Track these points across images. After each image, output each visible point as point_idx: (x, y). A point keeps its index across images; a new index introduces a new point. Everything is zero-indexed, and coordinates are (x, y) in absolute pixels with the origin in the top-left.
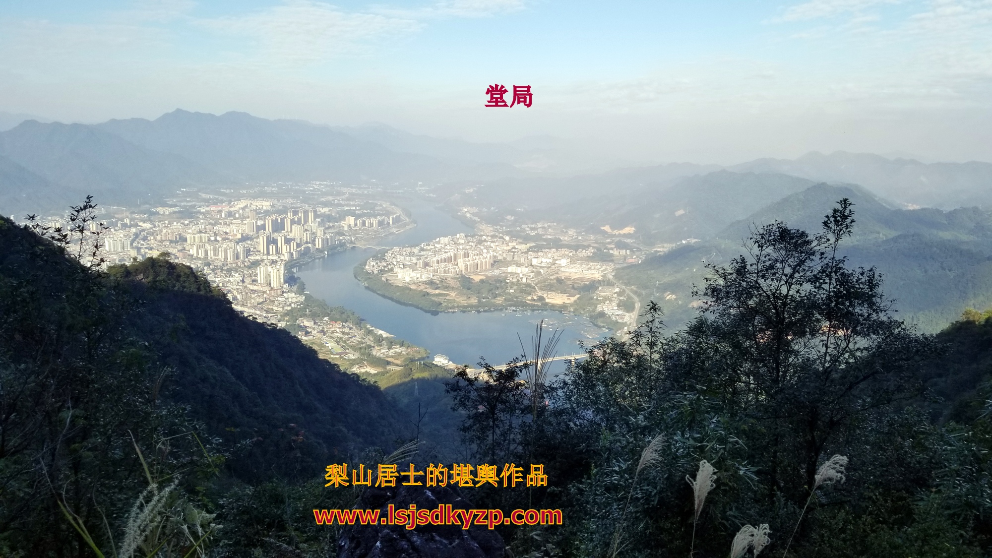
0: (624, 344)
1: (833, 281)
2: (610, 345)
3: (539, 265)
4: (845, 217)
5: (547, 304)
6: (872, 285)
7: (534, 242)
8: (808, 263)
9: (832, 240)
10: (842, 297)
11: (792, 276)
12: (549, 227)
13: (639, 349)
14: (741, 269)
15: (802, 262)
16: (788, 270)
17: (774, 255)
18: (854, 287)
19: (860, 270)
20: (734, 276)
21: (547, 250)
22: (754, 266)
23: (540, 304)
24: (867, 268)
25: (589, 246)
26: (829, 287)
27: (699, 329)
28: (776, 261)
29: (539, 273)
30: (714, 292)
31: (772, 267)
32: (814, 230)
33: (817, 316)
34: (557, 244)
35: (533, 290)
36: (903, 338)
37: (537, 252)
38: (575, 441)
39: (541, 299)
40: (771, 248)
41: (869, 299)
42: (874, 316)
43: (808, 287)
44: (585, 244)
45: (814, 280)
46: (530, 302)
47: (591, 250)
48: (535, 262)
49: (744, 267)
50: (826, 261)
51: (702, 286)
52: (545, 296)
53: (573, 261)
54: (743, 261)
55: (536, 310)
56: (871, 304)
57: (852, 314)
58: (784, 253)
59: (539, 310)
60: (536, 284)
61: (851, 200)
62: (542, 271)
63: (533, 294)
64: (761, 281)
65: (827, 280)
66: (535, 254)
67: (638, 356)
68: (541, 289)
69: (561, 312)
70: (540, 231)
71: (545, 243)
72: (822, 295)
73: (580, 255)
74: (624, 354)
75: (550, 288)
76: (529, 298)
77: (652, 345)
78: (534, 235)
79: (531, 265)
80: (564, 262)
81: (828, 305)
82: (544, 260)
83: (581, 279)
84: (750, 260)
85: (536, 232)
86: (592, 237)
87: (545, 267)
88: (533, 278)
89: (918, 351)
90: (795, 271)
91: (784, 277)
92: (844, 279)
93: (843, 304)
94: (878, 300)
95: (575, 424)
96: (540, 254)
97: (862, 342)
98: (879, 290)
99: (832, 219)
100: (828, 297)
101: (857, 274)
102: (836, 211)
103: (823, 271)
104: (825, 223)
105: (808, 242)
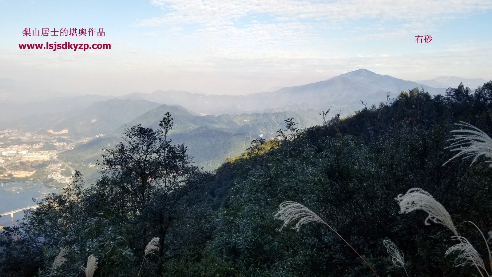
0: (60, 196)
1: (166, 151)
2: (53, 198)
3: (7, 155)
4: (169, 121)
5: (14, 178)
6: (183, 151)
7: (3, 141)
8: (154, 144)
9: (164, 133)
10: (170, 158)
11: (147, 150)
12: (13, 132)
13: (70, 197)
14: (122, 149)
15: (151, 143)
16: (145, 148)
17: (137, 141)
18: (175, 153)
19: (178, 145)
20: (118, 153)
21: (12, 146)
22: (128, 147)
23: (10, 179)
24: (180, 144)
25: (40, 142)
26: (164, 154)
27: (103, 182)
28: (138, 144)
29: (8, 160)
30: (109, 162)
31: (137, 147)
32: (156, 129)
33: (161, 168)
34: (19, 142)
35: (4, 171)
36: (198, 174)
37: (5, 147)
38: (34, 256)
39: (10, 175)
40: (136, 137)
41: (182, 158)
42: (186, 166)
43: (154, 155)
44: (38, 141)
45: (157, 152)
46: (3, 178)
47: (42, 144)
48: (4, 153)
49: (123, 148)
50: (162, 142)
51: (102, 160)
52: (13, 173)
53: (30, 151)
54: (122, 145)
55: (7, 182)
56: (183, 161)
57: (177, 166)
58: (142, 140)
59: (9, 182)
60: (6, 167)
61: (171, 114)
62: (9, 158)
63: (5, 173)
64: (132, 154)
65: (163, 151)
66: (4, 149)
67: (70, 201)
68: (10, 169)
69: (24, 181)
70: (7, 135)
71: (10, 142)
72: (162, 158)
73: (35, 147)
74: (61, 202)
75: (16, 168)
76: (2, 175)
77: (78, 194)
78: (2, 138)
79: (2, 156)
80: (24, 152)
81: (165, 163)
82: (11, 152)
83: (36, 161)
84: (126, 144)
85: (4, 136)
86: (42, 137)
87: (12, 156)
88: (4, 163)
89: (204, 179)
90: (148, 148)
91: (143, 152)
92: (171, 150)
93: (171, 162)
94: (186, 158)
95: (33, 247)
96: (8, 148)
97: (180, 178)
98: (186, 154)
99: (163, 122)
100: (165, 159)
101: (177, 147)
102: (164, 118)
103: (161, 147)
104: (160, 124)
105: (154, 134)
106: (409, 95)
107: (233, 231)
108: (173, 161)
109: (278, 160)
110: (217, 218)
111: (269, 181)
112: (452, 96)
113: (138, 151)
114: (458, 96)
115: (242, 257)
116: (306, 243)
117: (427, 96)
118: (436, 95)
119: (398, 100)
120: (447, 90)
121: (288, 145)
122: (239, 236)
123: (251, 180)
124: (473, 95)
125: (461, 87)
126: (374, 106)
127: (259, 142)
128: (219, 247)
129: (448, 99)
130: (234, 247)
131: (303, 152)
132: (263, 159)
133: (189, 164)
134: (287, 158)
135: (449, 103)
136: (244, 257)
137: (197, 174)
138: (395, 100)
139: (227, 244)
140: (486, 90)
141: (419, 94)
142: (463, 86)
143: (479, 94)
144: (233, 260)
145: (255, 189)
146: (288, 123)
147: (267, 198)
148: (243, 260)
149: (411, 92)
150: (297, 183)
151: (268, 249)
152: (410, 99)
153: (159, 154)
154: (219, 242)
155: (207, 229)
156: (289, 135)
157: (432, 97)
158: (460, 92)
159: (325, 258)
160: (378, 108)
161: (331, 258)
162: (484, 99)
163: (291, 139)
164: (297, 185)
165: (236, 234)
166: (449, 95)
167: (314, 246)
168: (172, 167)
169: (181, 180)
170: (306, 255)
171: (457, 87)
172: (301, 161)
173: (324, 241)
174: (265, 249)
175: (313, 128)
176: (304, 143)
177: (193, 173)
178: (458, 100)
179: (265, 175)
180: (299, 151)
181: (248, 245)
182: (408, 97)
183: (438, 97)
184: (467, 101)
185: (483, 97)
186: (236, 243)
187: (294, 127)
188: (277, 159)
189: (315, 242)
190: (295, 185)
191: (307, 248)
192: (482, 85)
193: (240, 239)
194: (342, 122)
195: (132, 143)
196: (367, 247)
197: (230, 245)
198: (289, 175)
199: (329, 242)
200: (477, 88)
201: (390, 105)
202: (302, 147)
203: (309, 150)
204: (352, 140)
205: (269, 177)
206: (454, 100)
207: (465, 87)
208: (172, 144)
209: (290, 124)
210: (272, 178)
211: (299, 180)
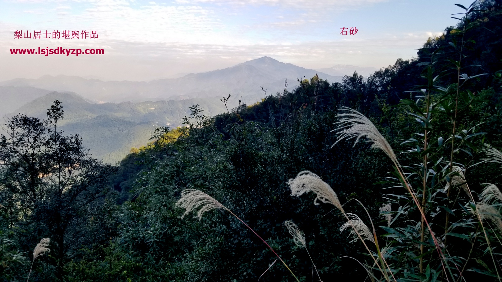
4: (58, 110)
6: (78, 143)
9: (54, 122)
10: (63, 151)
14: (3, 142)
17: (22, 133)
18: (69, 145)
19: (71, 136)
22: (11, 140)
24: (74, 135)
26: (55, 147)
28: (23, 136)
31: (21, 140)
32: (43, 118)
33: (53, 162)
40: (19, 128)
41: (77, 150)
42: (82, 158)
43: (43, 148)
45: (47, 144)
49: (5, 141)
50: (52, 133)
54: (4, 137)
61: (59, 101)
64: (16, 148)
65: (54, 143)
72: (52, 151)
81: (57, 156)
84: (8, 137)
92: (63, 142)
94: (82, 150)
97: (76, 173)
98: (81, 145)
99: (51, 111)
100: (56, 152)
101: (70, 138)
102: (53, 107)
103: (51, 139)
104: (48, 113)
105: (41, 124)
106: (310, 82)
107: (141, 225)
108: (67, 154)
109: (185, 148)
110: (122, 213)
111: (176, 171)
112: (348, 84)
113: (23, 143)
114: (353, 84)
115: (151, 250)
116: (215, 231)
117: (326, 83)
118: (334, 83)
119: (300, 88)
120: (343, 78)
121: (195, 133)
122: (147, 230)
123: (157, 170)
124: (366, 83)
125: (355, 75)
126: (278, 93)
127: (163, 130)
128: (126, 242)
129: (345, 87)
130: (142, 241)
131: (210, 140)
132: (169, 148)
133: (85, 157)
134: (193, 146)
135: (345, 91)
136: (154, 251)
137: (96, 167)
138: (297, 87)
139: (134, 239)
140: (377, 78)
141: (319, 82)
142: (357, 74)
143: (372, 82)
144: (142, 255)
145: (162, 179)
146: (193, 110)
147: (175, 189)
148: (152, 254)
149: (312, 80)
150: (205, 172)
151: (178, 240)
152: (311, 86)
153: (49, 146)
154: (125, 238)
155: (112, 225)
156: (195, 122)
157: (331, 85)
158: (354, 80)
159: (233, 244)
160: (283, 95)
161: (240, 243)
162: (376, 86)
163: (197, 126)
164: (205, 174)
165: (144, 227)
166: (345, 82)
167: (222, 233)
168: (66, 160)
169: (78, 174)
170: (215, 243)
171: (352, 76)
172: (208, 148)
173: (233, 227)
174: (176, 240)
175: (221, 115)
176: (210, 131)
177: (91, 166)
178: (354, 87)
179: (172, 165)
180: (206, 138)
181: (156, 238)
182: (309, 84)
183: (336, 85)
184: (362, 89)
185: (374, 84)
186: (143, 237)
187: (199, 114)
188: (183, 148)
189: (224, 229)
190: (204, 173)
191: (216, 236)
192: (373, 74)
193: (148, 233)
194: (249, 109)
195: (15, 135)
196: (273, 230)
197: (138, 240)
198: (197, 163)
199: (237, 228)
200: (369, 76)
201: (294, 92)
202: (209, 135)
203: (216, 138)
204: (257, 126)
205: (176, 166)
206: (350, 88)
207: (359, 75)
208: (64, 135)
209: (195, 111)
210: (179, 168)
211: (207, 168)
